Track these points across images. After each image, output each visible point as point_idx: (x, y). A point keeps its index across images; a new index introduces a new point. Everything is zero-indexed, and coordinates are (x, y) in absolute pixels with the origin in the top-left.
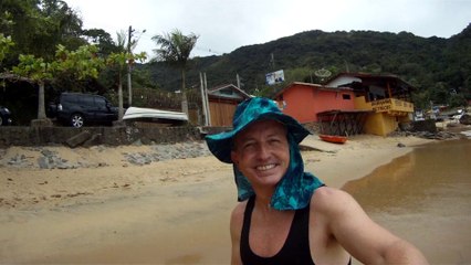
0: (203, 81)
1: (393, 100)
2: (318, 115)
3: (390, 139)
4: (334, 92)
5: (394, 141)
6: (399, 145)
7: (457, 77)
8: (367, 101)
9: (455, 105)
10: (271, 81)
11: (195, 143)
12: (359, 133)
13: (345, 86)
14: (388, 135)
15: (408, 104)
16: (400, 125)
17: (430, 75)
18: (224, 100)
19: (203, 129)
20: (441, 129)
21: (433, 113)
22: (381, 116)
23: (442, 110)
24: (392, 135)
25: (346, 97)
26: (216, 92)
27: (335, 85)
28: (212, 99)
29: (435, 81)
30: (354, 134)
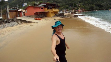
0: (8, 7)
1: (54, 9)
2: (35, 13)
3: (52, 18)
4: (39, 7)
5: (53, 18)
6: (54, 20)
7: (71, 4)
8: (47, 9)
9: (70, 10)
10: (24, 6)
11: (4, 24)
12: (45, 17)
13: (42, 6)
14: (52, 17)
15: (58, 10)
16: (56, 15)
17: (65, 3)
18: (13, 11)
19: (6, 20)
20: (65, 15)
21: (65, 11)
22: (51, 13)
23: (67, 11)
24: (53, 17)
25: (42, 9)
26: (11, 9)
27: (39, 6)
28: (10, 11)
29: (66, 4)
30: (44, 17)
